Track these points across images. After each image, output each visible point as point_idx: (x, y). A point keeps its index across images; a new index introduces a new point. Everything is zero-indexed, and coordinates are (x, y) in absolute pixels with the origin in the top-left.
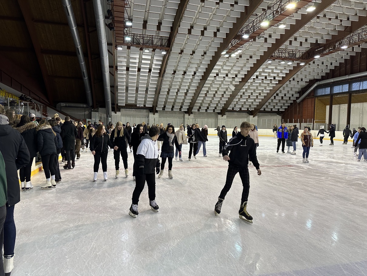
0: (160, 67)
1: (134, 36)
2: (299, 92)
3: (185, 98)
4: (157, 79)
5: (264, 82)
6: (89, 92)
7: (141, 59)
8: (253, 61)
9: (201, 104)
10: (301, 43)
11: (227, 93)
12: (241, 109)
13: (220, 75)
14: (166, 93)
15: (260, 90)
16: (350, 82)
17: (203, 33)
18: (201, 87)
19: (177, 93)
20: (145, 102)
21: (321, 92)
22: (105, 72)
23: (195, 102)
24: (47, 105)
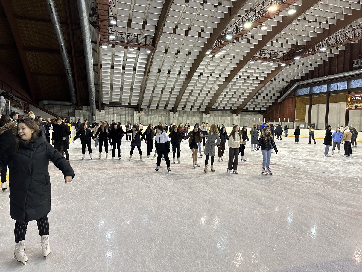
0: (145, 66)
1: (118, 34)
2: (280, 92)
3: (170, 97)
4: (142, 77)
5: (247, 82)
6: (73, 90)
7: (125, 57)
8: (237, 61)
9: (186, 103)
10: (282, 44)
11: (211, 92)
12: (224, 108)
13: (204, 75)
14: (151, 92)
15: (242, 89)
16: (328, 83)
17: (187, 33)
18: (186, 86)
19: (162, 92)
20: (130, 100)
21: (301, 92)
22: (89, 70)
23: (180, 101)
24: (29, 103)
